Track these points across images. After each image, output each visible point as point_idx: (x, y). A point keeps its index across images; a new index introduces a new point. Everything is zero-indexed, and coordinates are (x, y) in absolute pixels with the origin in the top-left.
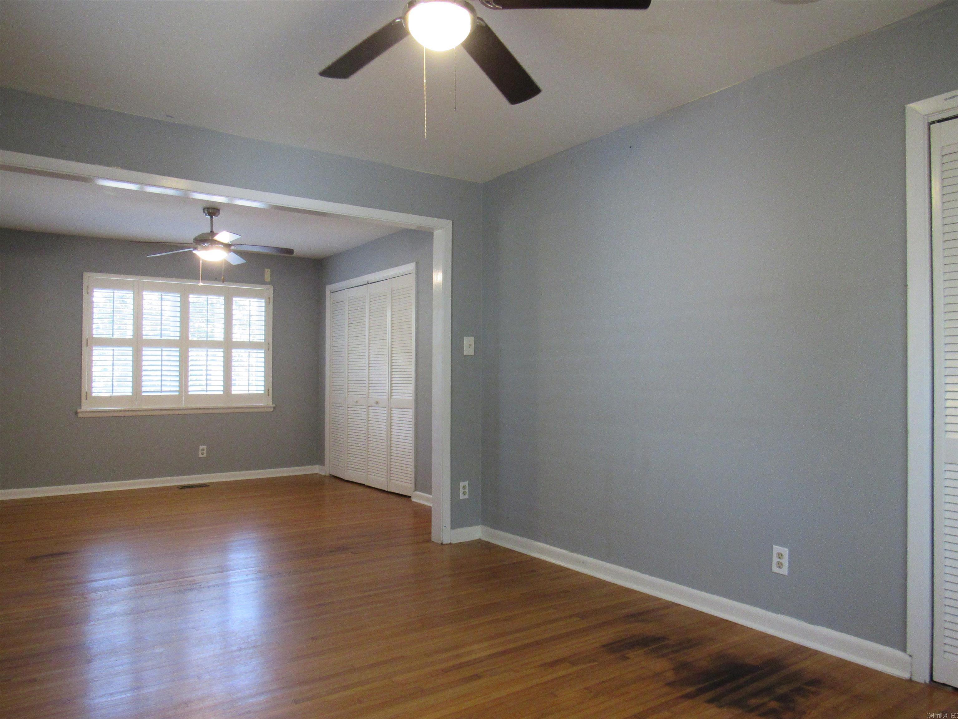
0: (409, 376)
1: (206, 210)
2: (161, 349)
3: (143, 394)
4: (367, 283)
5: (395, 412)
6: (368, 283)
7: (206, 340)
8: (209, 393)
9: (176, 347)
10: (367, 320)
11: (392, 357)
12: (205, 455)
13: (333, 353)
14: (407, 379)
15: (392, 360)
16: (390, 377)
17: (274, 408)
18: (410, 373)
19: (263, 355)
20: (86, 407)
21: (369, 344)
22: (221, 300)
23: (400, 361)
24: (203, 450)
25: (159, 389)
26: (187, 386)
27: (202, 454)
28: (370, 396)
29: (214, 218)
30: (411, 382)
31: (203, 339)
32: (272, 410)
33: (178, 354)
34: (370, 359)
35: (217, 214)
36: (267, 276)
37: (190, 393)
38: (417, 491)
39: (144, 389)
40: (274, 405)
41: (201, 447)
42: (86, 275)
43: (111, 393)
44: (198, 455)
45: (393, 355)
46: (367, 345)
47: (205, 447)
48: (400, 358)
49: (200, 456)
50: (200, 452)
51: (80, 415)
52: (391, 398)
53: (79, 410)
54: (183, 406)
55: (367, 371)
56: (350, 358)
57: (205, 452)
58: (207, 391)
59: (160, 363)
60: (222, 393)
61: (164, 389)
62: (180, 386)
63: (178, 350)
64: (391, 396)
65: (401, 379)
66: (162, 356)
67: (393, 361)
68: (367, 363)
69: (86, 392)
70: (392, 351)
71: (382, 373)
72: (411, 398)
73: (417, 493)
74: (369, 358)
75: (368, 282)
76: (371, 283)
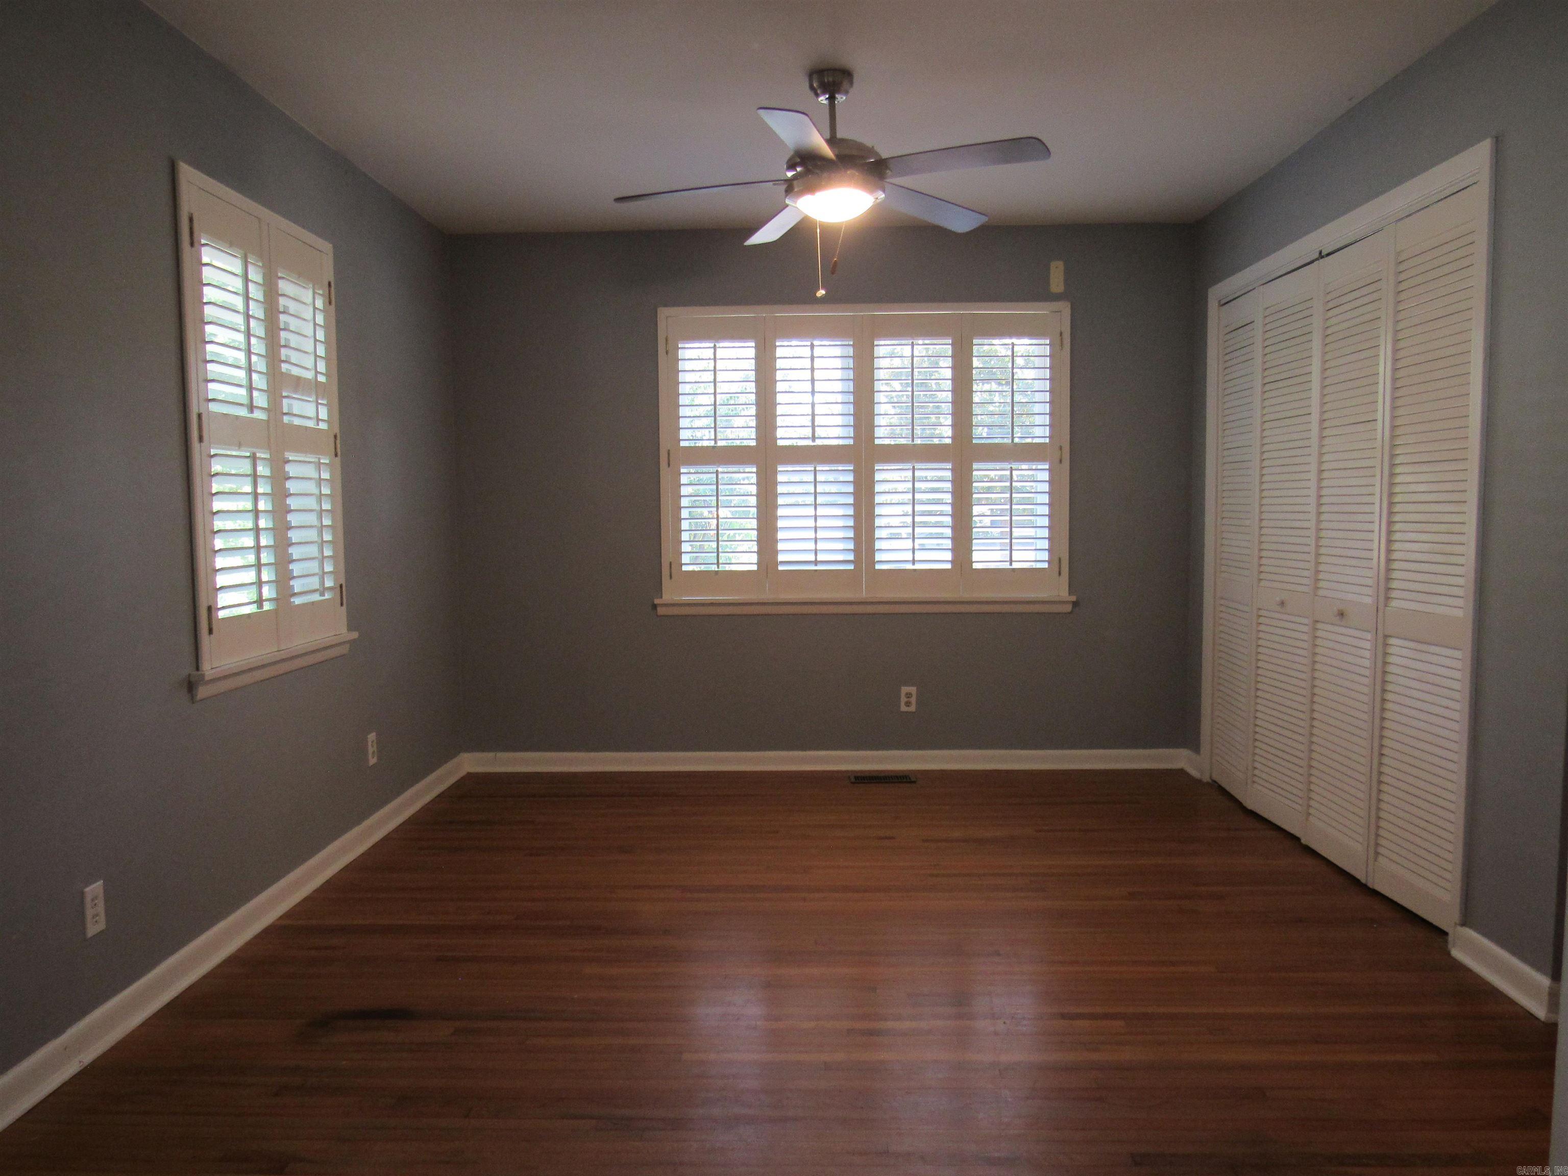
0: (1455, 539)
1: (815, 76)
2: (813, 469)
3: (781, 568)
4: (1317, 255)
5: (1399, 649)
6: (1321, 256)
7: (910, 442)
8: (918, 566)
9: (848, 462)
10: (1316, 367)
11: (1392, 475)
12: (913, 708)
13: (1227, 466)
14: (1448, 548)
15: (1392, 485)
16: (1383, 541)
17: (1075, 604)
18: (1457, 528)
19: (1045, 476)
20: (671, 594)
21: (1322, 438)
22: (944, 347)
23: (1422, 488)
24: (909, 695)
25: (811, 557)
26: (871, 551)
27: (908, 704)
28: (1321, 593)
29: (840, 98)
30: (1461, 560)
31: (903, 441)
32: (1069, 608)
33: (850, 478)
34: (1325, 483)
35: (845, 84)
36: (1057, 280)
37: (878, 567)
38: (1471, 927)
39: (781, 557)
40: (1073, 598)
41: (905, 690)
42: (664, 313)
43: (716, 566)
44: (899, 707)
45: (1398, 470)
46: (1314, 441)
47: (913, 690)
48: (1423, 478)
49: (904, 708)
50: (903, 699)
51: (661, 611)
52: (1386, 606)
53: (657, 601)
54: (864, 595)
55: (1313, 516)
56: (1265, 479)
57: (913, 700)
58: (914, 562)
59: (810, 499)
60: (948, 566)
61: (820, 557)
62: (857, 551)
63: (852, 468)
64: (1388, 599)
65: (1426, 547)
66: (816, 482)
67: (1397, 489)
68: (1313, 492)
69: (671, 563)
70: (1393, 456)
71: (1359, 526)
72: (1460, 613)
73: (1470, 933)
74: (1320, 480)
75: (1321, 253)
76: (1328, 255)
